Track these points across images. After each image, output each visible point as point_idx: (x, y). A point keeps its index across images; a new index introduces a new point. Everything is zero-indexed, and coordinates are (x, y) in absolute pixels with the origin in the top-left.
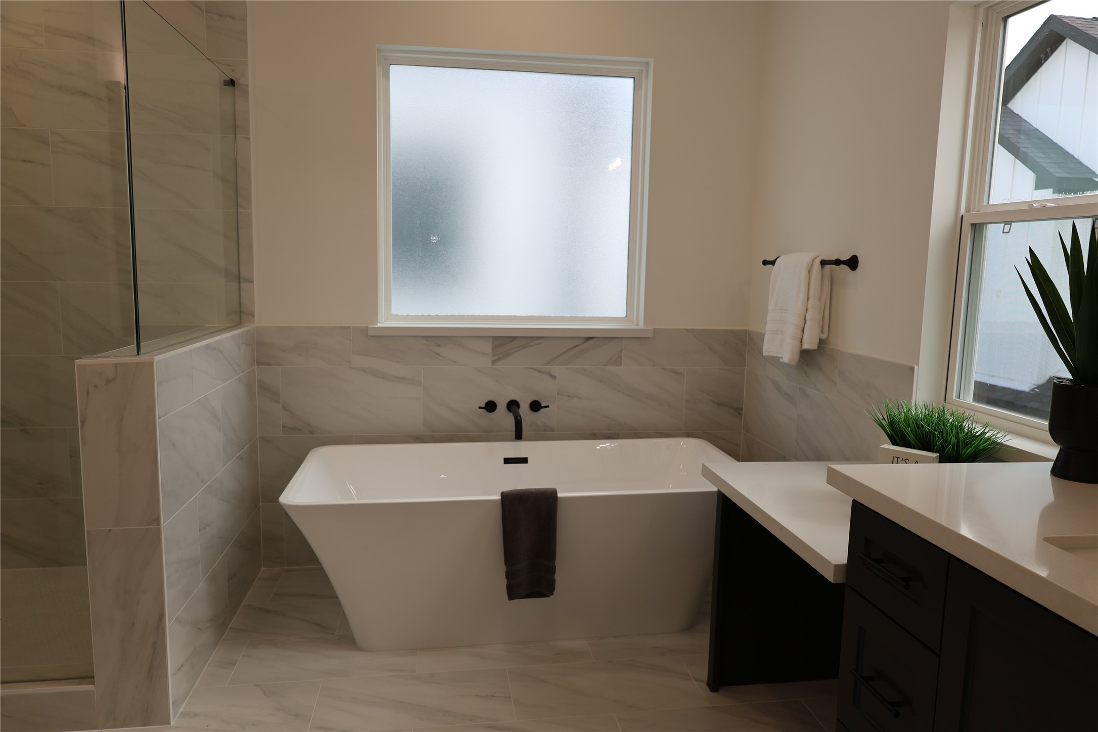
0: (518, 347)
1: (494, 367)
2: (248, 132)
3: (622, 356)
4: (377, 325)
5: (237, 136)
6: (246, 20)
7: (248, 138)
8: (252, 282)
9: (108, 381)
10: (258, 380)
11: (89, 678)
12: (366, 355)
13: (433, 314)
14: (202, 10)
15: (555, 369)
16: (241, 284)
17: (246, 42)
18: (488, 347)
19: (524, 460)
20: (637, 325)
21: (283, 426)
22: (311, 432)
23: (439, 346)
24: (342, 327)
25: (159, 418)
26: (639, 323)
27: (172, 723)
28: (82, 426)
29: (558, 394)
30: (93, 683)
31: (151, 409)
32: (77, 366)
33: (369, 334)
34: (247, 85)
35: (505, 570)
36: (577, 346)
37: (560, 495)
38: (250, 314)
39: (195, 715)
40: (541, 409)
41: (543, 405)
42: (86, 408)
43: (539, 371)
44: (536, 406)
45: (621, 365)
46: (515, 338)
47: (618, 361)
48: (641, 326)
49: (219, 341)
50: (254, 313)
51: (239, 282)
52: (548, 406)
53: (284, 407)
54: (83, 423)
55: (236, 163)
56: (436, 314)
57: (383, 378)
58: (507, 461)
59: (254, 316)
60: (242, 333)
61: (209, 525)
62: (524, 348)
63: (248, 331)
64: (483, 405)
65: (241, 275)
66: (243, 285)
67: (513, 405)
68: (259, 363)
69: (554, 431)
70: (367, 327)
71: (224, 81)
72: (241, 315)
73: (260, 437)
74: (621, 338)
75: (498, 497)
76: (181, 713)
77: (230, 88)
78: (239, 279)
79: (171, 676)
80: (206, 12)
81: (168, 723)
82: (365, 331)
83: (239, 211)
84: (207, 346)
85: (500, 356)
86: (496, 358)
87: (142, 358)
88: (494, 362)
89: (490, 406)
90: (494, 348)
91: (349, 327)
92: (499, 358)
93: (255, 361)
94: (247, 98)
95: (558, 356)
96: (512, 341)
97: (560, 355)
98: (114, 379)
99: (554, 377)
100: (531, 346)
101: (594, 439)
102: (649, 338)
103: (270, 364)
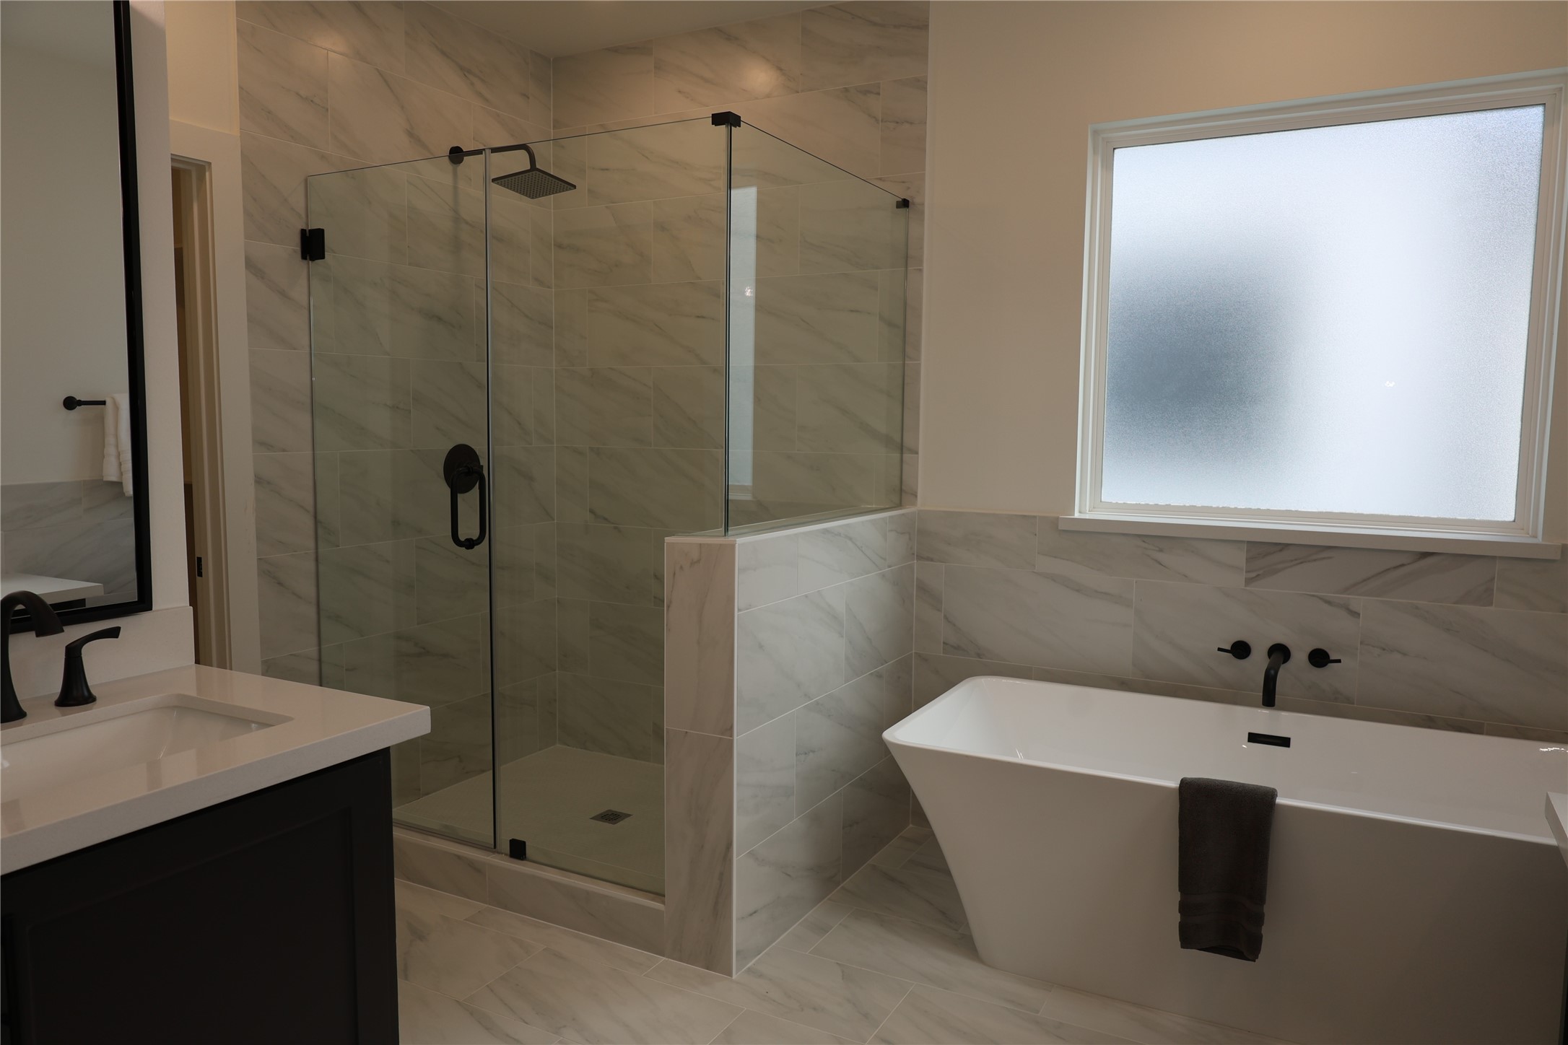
0: (1292, 561)
1: (1248, 588)
2: (921, 262)
3: (1493, 590)
4: (1074, 515)
5: (909, 268)
6: (926, 123)
7: (921, 270)
8: (917, 453)
9: (693, 563)
10: (917, 579)
11: (659, 895)
12: (1055, 557)
13: (1162, 503)
14: (877, 120)
15: (1358, 602)
16: (904, 455)
17: (924, 150)
18: (1240, 557)
19: (1285, 742)
20: (1535, 537)
21: (944, 643)
22: (979, 655)
23: (1161, 550)
24: (1025, 516)
25: (739, 610)
26: (1535, 534)
27: (734, 976)
28: (668, 610)
29: (1361, 643)
30: (663, 903)
31: (731, 600)
32: (667, 543)
33: (1060, 528)
34: (923, 204)
35: (1179, 899)
36: (1403, 565)
37: (1280, 800)
38: (912, 494)
39: (761, 976)
40: (1329, 664)
41: (1332, 658)
42: (672, 591)
43: (1329, 602)
44: (1319, 658)
45: (1490, 604)
46: (1287, 545)
47: (1485, 597)
48: (1539, 540)
49: (847, 525)
50: (916, 493)
51: (902, 453)
52: (1339, 661)
53: (946, 618)
54: (668, 607)
55: (905, 304)
56: (1167, 503)
57: (1078, 591)
58: (1254, 738)
59: (916, 496)
60: (890, 517)
61: (814, 752)
62: (1301, 563)
63: (903, 514)
64: (1228, 647)
65: (904, 444)
66: (906, 456)
67: (1280, 653)
68: (920, 557)
69: (1353, 704)
70: (1058, 518)
71: (897, 202)
72: (901, 495)
73: (916, 653)
74: (1494, 558)
75: (1174, 784)
76: (749, 968)
77: (903, 210)
78: (901, 448)
79: (737, 919)
80: (882, 121)
81: (730, 974)
82: (1054, 522)
83: (906, 362)
84: (826, 531)
85: (1260, 572)
86: (1253, 575)
87: (729, 539)
88: (1249, 581)
89: (1241, 650)
90: (1248, 560)
91: (1035, 517)
92: (1258, 575)
93: (913, 554)
94: (923, 220)
95: (1365, 580)
96: (1281, 550)
97: (1369, 578)
98: (698, 561)
99: (1355, 614)
100: (1315, 560)
101: (1430, 727)
102: (1553, 561)
103: (932, 560)
